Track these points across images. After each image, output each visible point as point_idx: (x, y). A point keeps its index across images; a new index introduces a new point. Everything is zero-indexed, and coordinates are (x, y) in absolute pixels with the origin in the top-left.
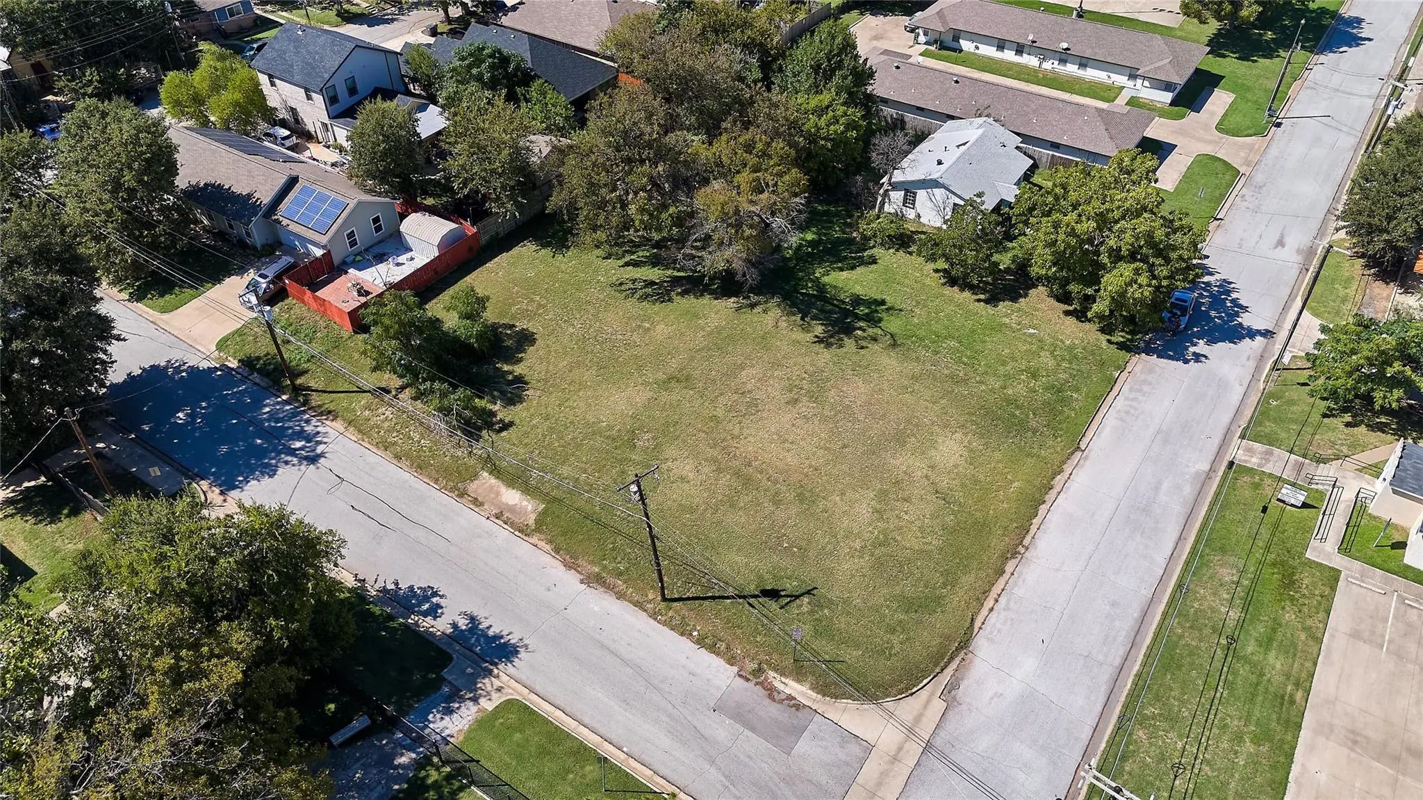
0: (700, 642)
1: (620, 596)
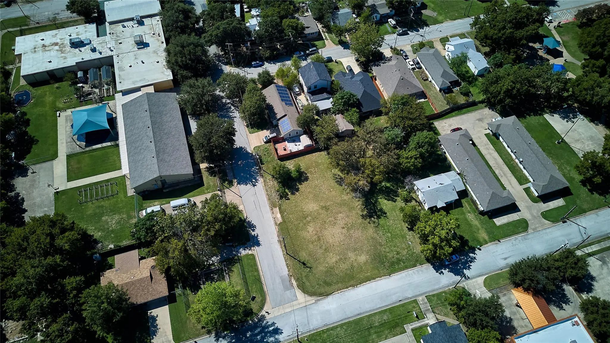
0: (287, 264)
1: (281, 247)
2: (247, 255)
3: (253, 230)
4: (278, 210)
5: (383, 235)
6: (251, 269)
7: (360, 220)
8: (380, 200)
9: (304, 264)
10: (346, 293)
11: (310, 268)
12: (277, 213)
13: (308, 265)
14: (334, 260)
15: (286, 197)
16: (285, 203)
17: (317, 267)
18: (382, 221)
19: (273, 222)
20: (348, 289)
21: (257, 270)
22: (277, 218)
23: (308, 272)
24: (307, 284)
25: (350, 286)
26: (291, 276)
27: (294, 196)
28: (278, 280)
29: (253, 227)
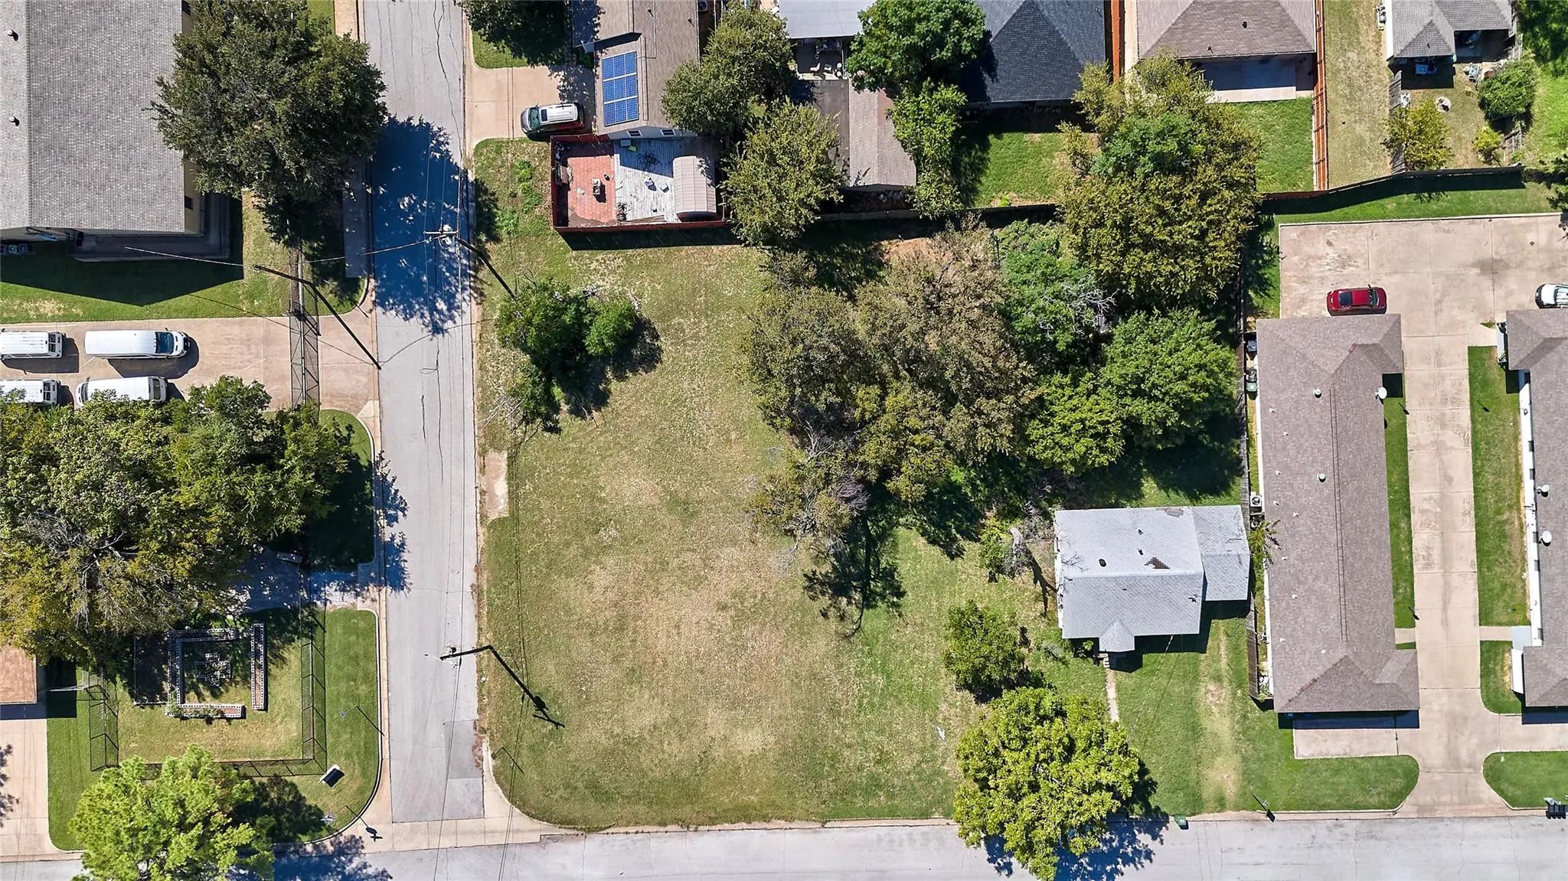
0: (481, 685)
1: (478, 616)
2: (348, 614)
3: (392, 520)
4: (504, 464)
5: (858, 674)
6: (349, 669)
7: (797, 594)
8: (901, 531)
9: (540, 704)
10: (653, 843)
11: (557, 724)
12: (497, 477)
13: (553, 711)
14: (648, 719)
15: (547, 418)
16: (539, 443)
17: (581, 727)
18: (876, 620)
19: (472, 508)
20: (662, 829)
21: (372, 680)
22: (493, 496)
23: (544, 736)
24: (532, 775)
25: (676, 821)
26: (484, 731)
27: (578, 421)
28: (436, 735)
29: (393, 505)
